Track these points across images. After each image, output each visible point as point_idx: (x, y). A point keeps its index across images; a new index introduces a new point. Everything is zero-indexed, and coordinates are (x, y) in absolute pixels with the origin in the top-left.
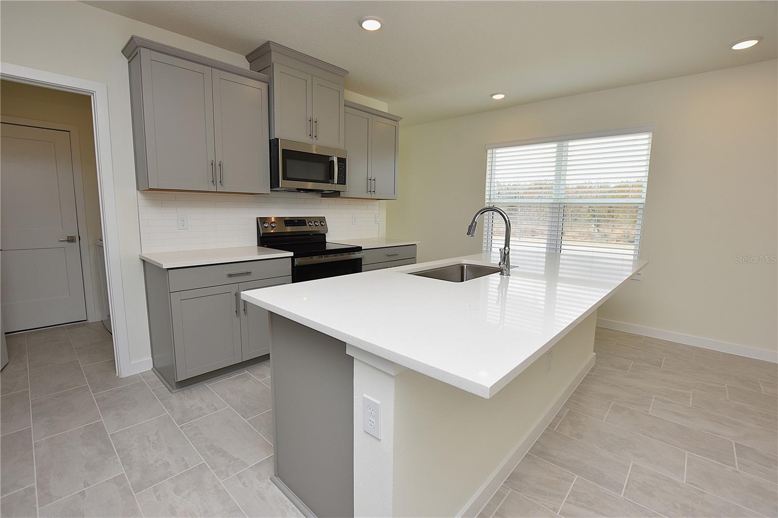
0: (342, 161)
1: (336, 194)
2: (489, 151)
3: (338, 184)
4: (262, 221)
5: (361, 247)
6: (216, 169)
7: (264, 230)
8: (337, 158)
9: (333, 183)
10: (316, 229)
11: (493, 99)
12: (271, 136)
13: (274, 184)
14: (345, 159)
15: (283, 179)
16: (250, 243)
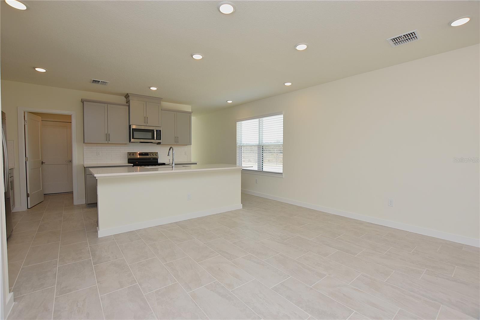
0: (159, 132)
1: (159, 143)
3: (157, 140)
4: (129, 154)
5: (165, 163)
6: (107, 136)
7: (130, 157)
8: (156, 130)
9: (154, 139)
10: (153, 157)
11: (228, 103)
12: (129, 124)
13: (130, 141)
14: (161, 130)
15: (132, 138)
16: (125, 162)
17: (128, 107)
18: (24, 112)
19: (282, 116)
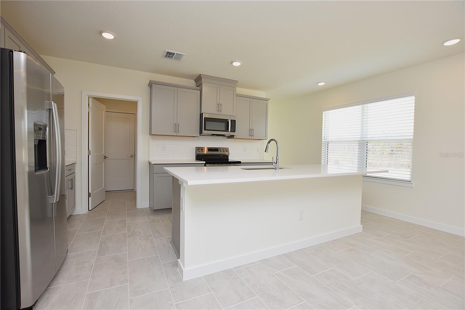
0: (234, 122)
1: (232, 137)
2: (324, 113)
3: (231, 132)
4: (198, 149)
5: (241, 162)
6: (176, 127)
7: (198, 153)
8: (231, 120)
9: (228, 131)
10: (223, 153)
11: (318, 85)
12: (200, 112)
13: (201, 132)
14: (235, 120)
15: (204, 130)
16: (192, 158)
17: (199, 92)
18: (89, 97)
19: (413, 98)
